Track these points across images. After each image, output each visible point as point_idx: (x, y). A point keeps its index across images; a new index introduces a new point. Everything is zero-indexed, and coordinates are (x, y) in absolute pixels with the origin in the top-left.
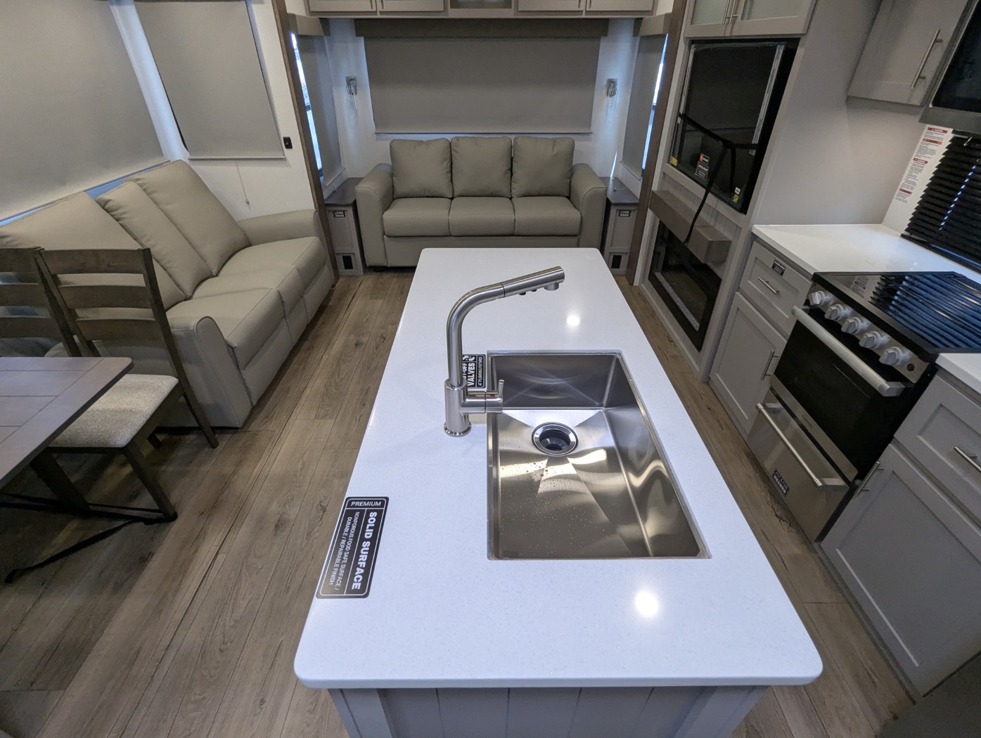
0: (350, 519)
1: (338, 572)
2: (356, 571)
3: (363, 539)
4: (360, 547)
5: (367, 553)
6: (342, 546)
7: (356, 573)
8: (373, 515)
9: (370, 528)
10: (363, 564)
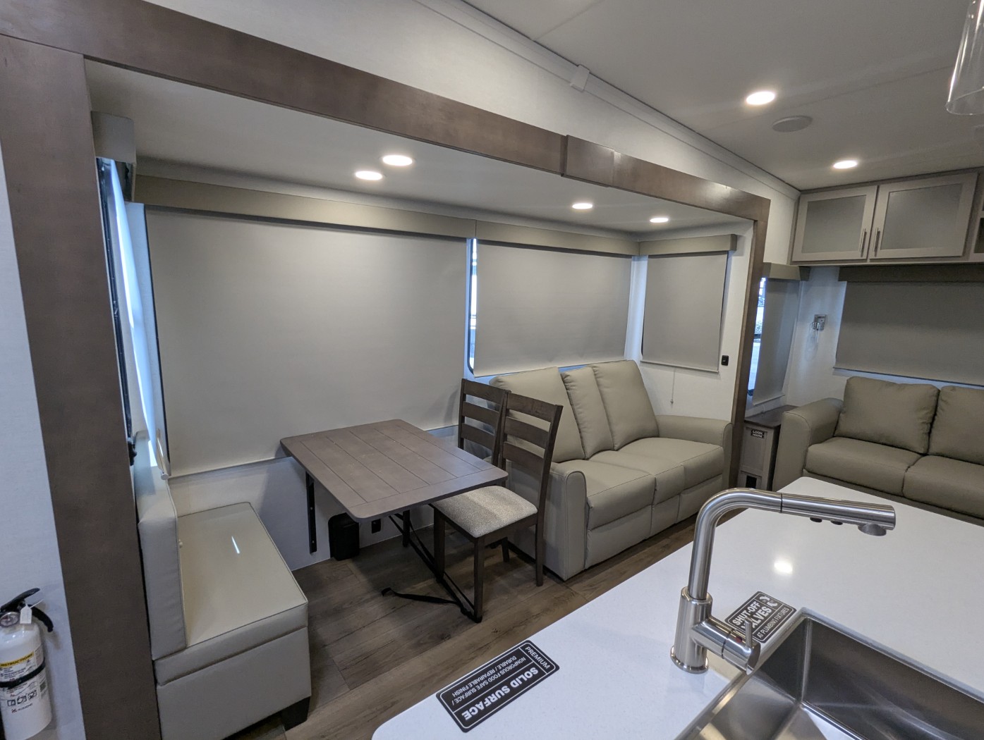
0: (514, 658)
1: (467, 691)
2: (478, 703)
3: (507, 684)
4: (500, 688)
5: (499, 697)
6: (488, 674)
7: (477, 705)
8: (534, 671)
9: (522, 680)
10: (488, 703)
